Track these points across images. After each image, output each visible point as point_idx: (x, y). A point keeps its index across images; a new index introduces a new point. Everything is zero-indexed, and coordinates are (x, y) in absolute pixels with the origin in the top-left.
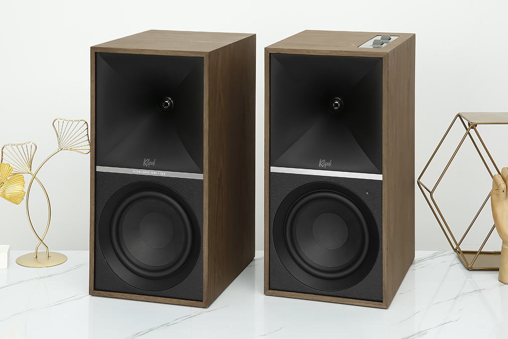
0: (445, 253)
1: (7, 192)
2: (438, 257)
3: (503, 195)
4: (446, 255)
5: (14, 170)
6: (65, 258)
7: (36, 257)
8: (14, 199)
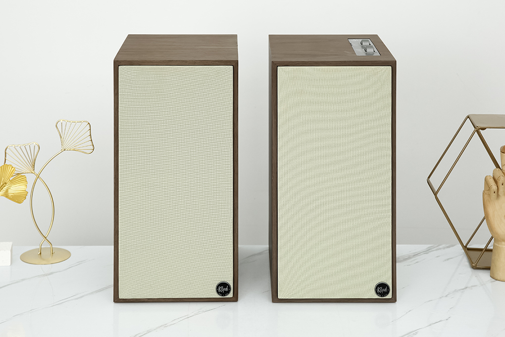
0: (440, 247)
1: (10, 191)
2: (433, 251)
3: (494, 196)
4: (440, 249)
5: (17, 170)
6: (68, 254)
7: (40, 254)
8: (18, 199)
